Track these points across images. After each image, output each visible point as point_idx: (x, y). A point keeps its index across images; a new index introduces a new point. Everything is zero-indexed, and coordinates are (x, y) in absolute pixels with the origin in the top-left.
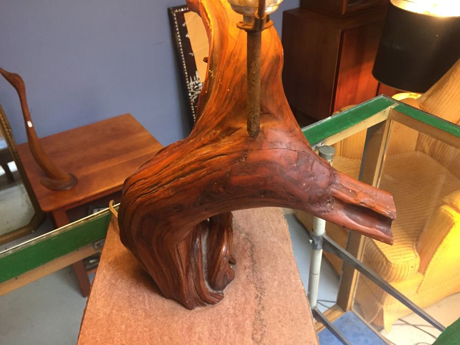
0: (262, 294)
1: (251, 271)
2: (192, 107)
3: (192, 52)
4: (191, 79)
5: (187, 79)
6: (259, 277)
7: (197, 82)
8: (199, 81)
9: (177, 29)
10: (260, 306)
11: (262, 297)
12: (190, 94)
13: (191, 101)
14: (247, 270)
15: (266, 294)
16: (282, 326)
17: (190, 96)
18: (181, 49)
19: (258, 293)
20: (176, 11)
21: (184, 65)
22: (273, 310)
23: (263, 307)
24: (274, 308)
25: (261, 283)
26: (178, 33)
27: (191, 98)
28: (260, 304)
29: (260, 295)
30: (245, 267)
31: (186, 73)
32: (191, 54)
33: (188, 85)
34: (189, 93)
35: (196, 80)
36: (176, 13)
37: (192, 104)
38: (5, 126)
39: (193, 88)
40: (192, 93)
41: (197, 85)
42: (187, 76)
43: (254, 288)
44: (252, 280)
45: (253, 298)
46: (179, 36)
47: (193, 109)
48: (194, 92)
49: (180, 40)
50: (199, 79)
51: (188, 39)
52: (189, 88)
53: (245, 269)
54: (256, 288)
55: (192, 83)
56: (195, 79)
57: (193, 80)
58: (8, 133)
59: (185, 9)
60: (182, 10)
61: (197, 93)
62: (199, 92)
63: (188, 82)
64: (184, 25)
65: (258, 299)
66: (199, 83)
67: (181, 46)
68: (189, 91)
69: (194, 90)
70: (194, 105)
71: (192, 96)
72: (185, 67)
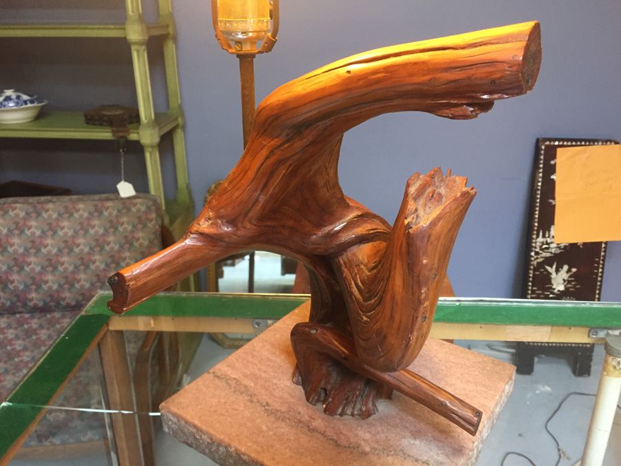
0: (266, 409)
1: (303, 420)
6: (288, 420)
10: (256, 400)
11: (263, 408)
14: (307, 417)
15: (262, 413)
16: (220, 402)
19: (271, 408)
22: (240, 406)
23: (252, 402)
24: (241, 408)
25: (279, 418)
28: (258, 402)
29: (267, 408)
30: (314, 419)
43: (279, 408)
44: (290, 413)
45: (269, 401)
53: (311, 417)
54: (278, 411)
65: (265, 404)
67: (539, 188)
68: (533, 249)
69: (541, 250)
70: (535, 270)
71: (535, 257)
72: (537, 216)
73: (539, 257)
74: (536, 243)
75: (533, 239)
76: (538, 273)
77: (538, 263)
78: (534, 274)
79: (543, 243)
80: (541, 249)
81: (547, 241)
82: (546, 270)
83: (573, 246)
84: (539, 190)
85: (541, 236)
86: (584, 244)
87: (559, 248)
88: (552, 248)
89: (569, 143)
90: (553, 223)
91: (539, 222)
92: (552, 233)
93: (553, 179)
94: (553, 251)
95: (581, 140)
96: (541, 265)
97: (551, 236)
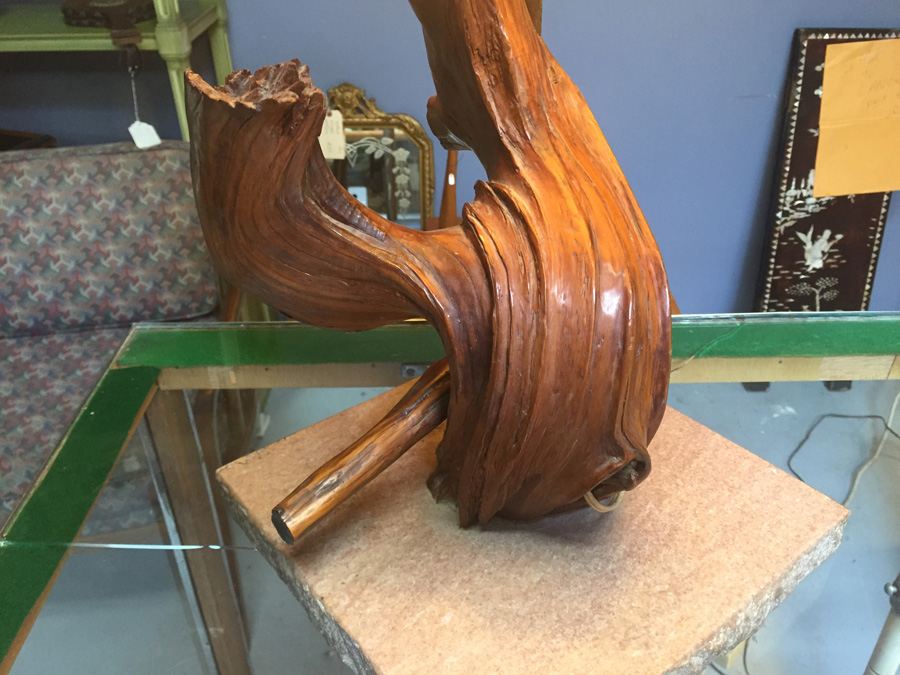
2: (775, 242)
3: (817, 127)
4: (794, 183)
5: (785, 181)
7: (805, 193)
8: (810, 192)
9: (801, 74)
12: (779, 215)
13: (778, 229)
17: (778, 219)
18: (795, 118)
20: (813, 37)
21: (790, 150)
26: (800, 82)
27: (778, 222)
31: (788, 169)
32: (812, 131)
33: (782, 195)
34: (779, 210)
35: (805, 188)
36: (810, 41)
37: (777, 235)
38: (427, 182)
39: (792, 203)
40: (786, 214)
41: (802, 198)
42: (786, 175)
46: (799, 89)
47: (775, 247)
48: (791, 211)
49: (798, 97)
50: (812, 188)
51: (818, 99)
52: (782, 201)
55: (793, 192)
56: (803, 186)
57: (798, 187)
58: (428, 196)
59: (833, 37)
60: (827, 37)
61: (797, 215)
62: (803, 215)
63: (784, 188)
64: (818, 68)
66: (809, 196)
67: (796, 110)
68: (781, 207)
69: (791, 208)
70: (781, 239)
71: (783, 219)
72: (789, 156)
73: (788, 219)
74: (785, 197)
75: (782, 191)
76: (785, 243)
77: (786, 228)
78: (779, 245)
79: (796, 199)
80: (793, 208)
81: (802, 194)
82: (798, 239)
83: (842, 200)
84: (794, 114)
85: (793, 187)
86: (858, 197)
87: (820, 204)
88: (809, 205)
89: (846, 37)
90: (813, 166)
91: (791, 165)
92: (811, 181)
93: (818, 96)
94: (810, 209)
95: (864, 32)
96: (790, 231)
97: (809, 187)
